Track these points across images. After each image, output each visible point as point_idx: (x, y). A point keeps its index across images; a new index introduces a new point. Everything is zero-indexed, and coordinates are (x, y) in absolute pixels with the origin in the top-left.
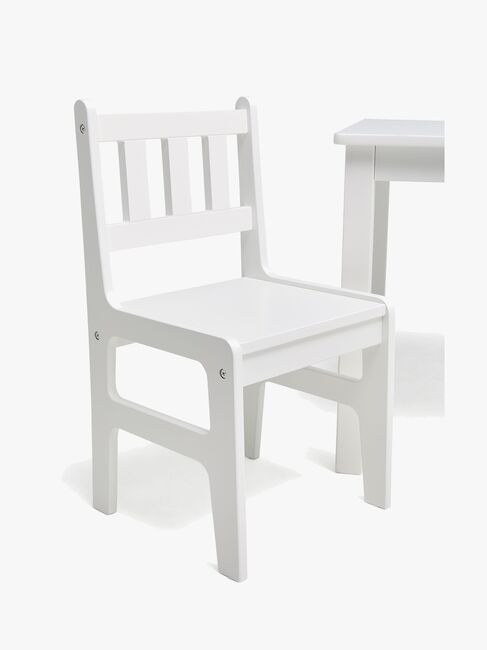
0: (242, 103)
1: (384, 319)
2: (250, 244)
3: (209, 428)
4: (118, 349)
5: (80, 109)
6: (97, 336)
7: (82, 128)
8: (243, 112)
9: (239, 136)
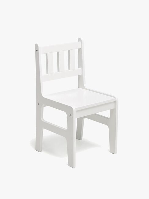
0: (79, 40)
1: (115, 102)
2: (81, 79)
3: (67, 129)
4: (44, 107)
5: (36, 46)
6: (39, 104)
7: (37, 51)
8: (80, 42)
9: (78, 49)
